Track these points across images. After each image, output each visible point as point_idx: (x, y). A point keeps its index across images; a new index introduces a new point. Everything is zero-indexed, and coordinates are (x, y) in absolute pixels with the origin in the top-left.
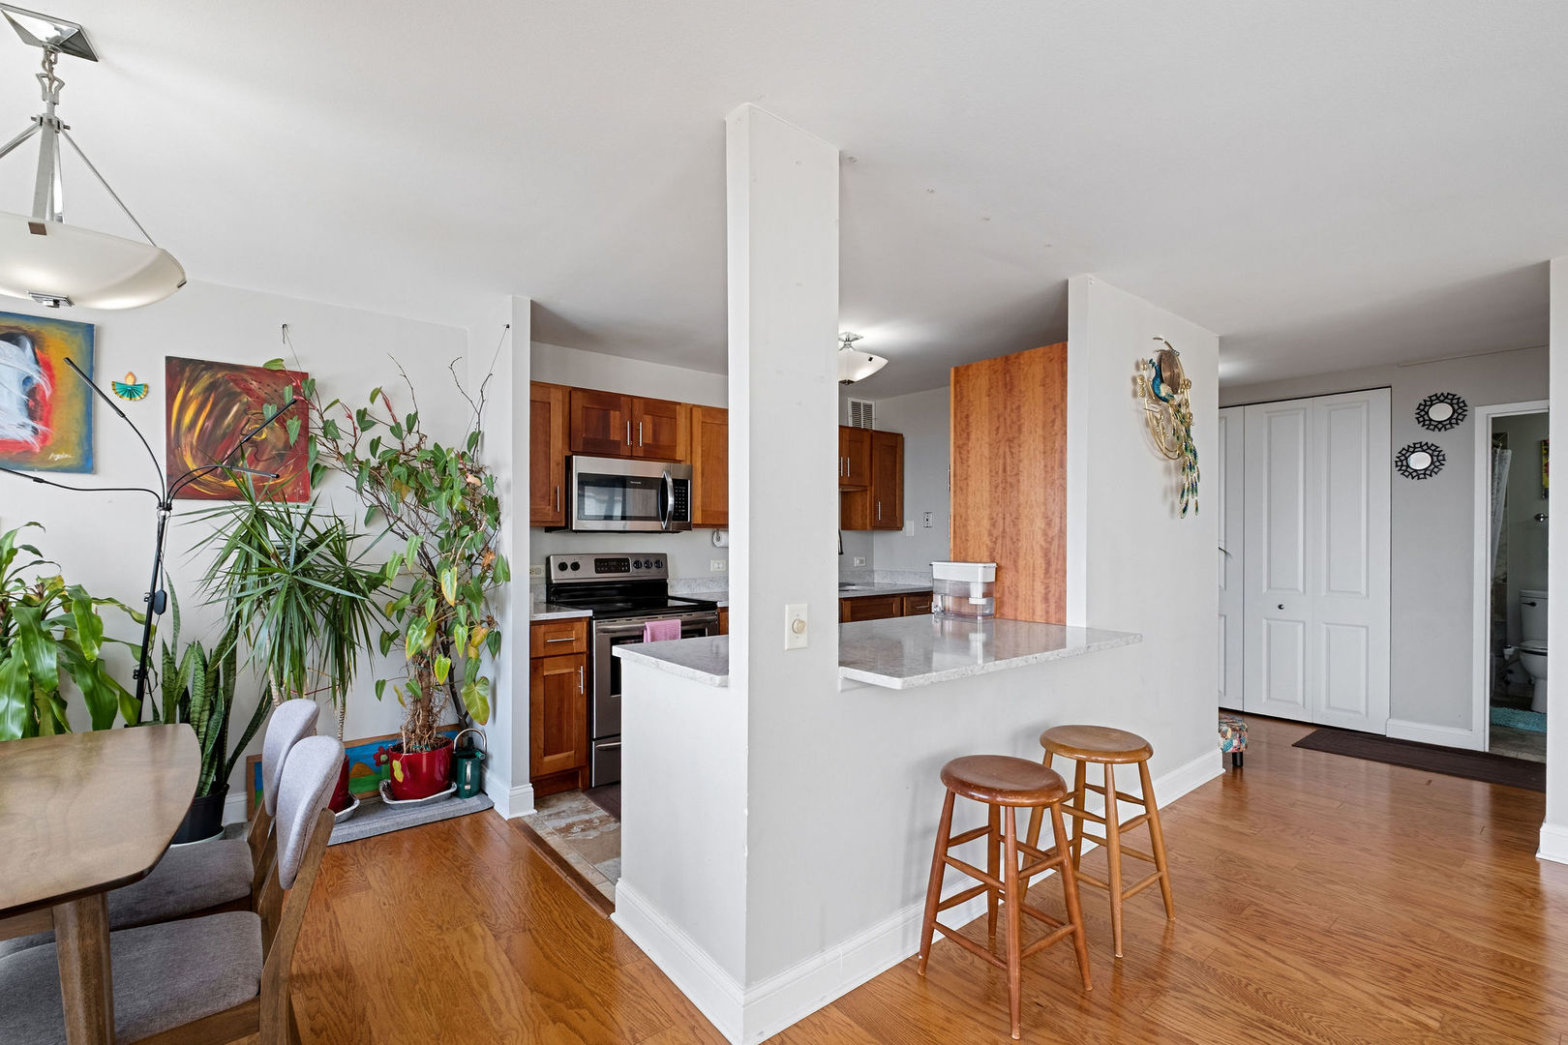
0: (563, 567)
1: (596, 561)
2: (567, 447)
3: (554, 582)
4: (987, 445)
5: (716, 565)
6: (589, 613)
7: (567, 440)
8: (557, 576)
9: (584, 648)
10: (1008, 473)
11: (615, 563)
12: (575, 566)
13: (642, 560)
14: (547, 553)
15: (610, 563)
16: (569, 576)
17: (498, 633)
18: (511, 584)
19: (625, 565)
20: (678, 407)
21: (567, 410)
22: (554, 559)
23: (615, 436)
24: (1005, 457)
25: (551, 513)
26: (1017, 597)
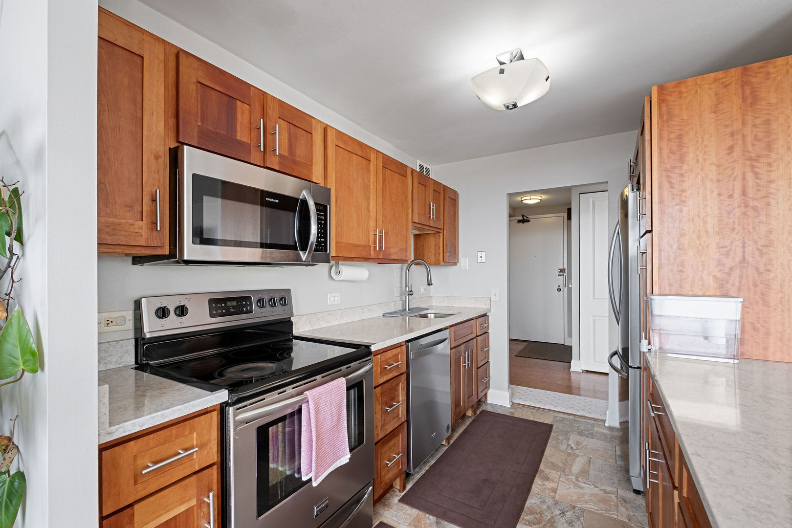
0: (162, 313)
1: (211, 301)
2: (172, 135)
3: (148, 336)
4: (714, 168)
5: (332, 299)
6: (223, 396)
7: (172, 121)
8: (152, 328)
9: (213, 455)
10: (751, 195)
11: (234, 303)
12: (182, 311)
13: (266, 298)
14: (136, 296)
15: (229, 304)
16: (173, 326)
17: (21, 475)
18: (45, 377)
19: (246, 305)
20: (313, 119)
21: (172, 73)
22: (148, 303)
23: (242, 135)
24: (744, 179)
25: (145, 232)
26: (768, 334)
